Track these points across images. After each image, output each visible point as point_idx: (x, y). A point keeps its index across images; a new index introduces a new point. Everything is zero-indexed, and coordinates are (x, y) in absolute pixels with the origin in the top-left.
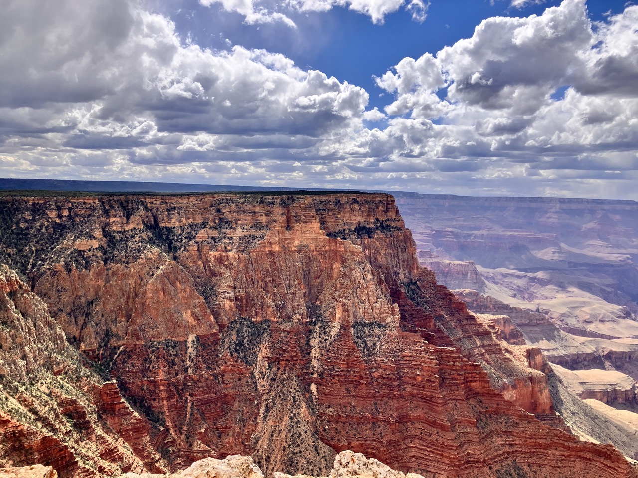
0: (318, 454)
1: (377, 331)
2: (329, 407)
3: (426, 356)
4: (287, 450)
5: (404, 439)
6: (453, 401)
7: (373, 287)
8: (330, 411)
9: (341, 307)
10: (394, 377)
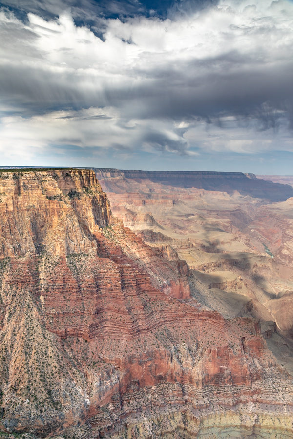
0: (46, 338)
1: (83, 258)
2: (53, 309)
3: (113, 271)
4: (25, 339)
5: (100, 323)
6: (130, 297)
7: (79, 231)
8: (52, 312)
9: (59, 245)
10: (94, 286)
